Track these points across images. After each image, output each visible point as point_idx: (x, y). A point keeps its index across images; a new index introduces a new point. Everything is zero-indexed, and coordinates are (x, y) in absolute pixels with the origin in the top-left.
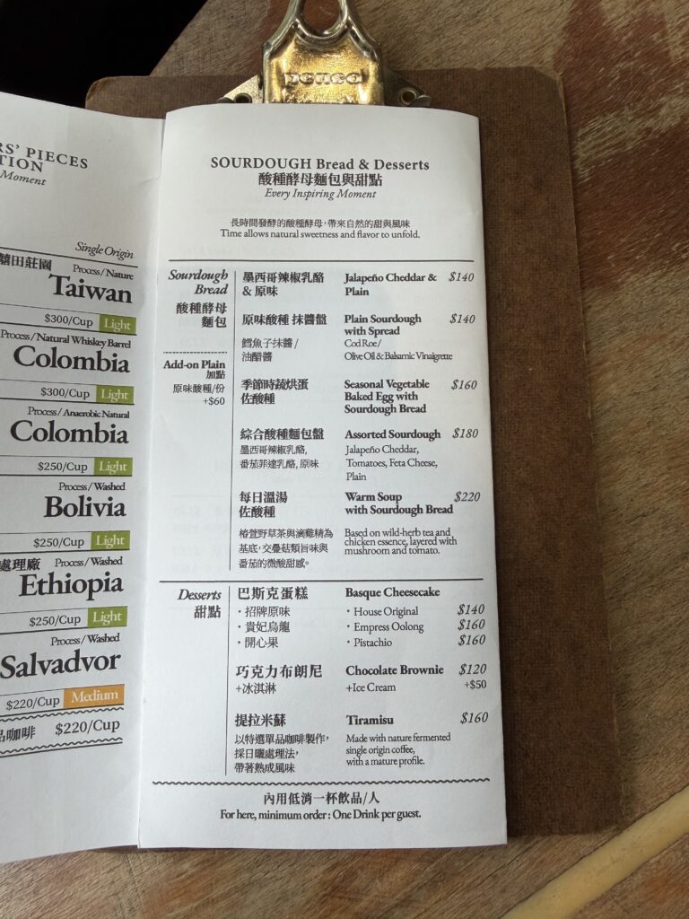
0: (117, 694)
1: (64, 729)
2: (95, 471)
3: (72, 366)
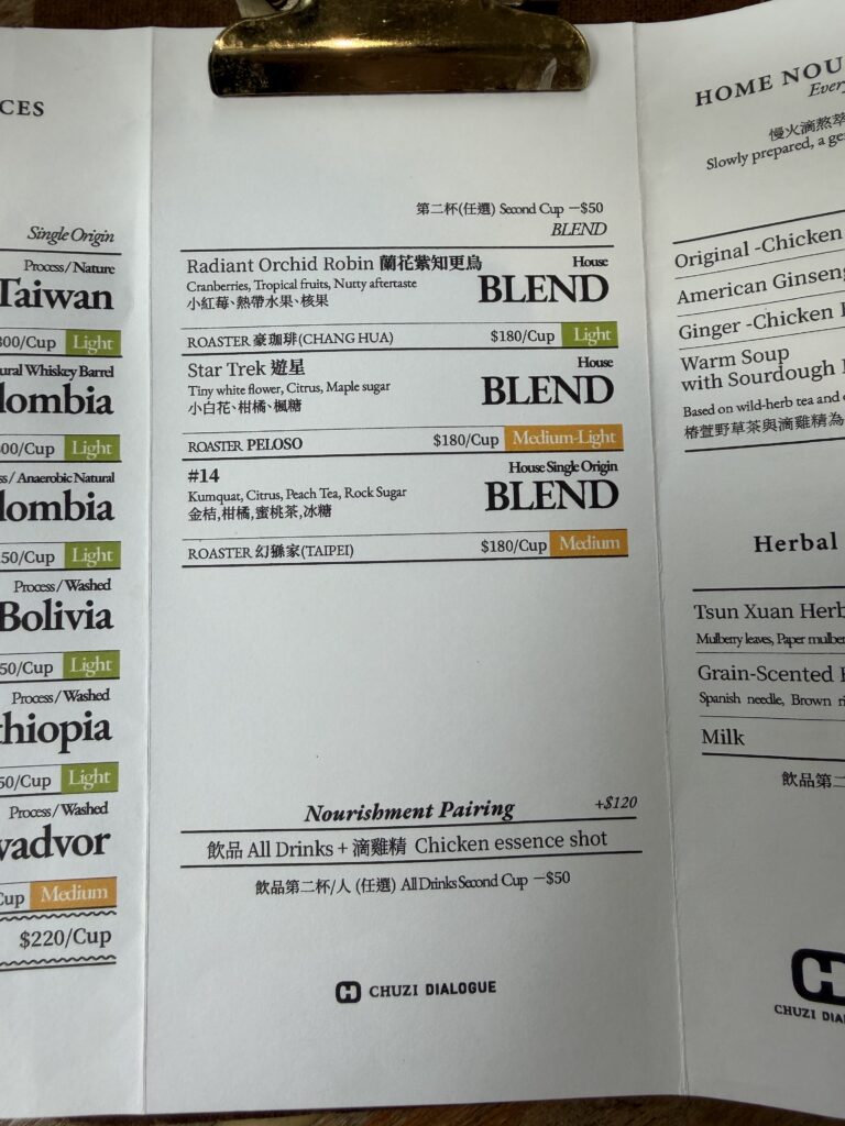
0: (106, 891)
1: (32, 939)
2: (66, 562)
3: (28, 408)
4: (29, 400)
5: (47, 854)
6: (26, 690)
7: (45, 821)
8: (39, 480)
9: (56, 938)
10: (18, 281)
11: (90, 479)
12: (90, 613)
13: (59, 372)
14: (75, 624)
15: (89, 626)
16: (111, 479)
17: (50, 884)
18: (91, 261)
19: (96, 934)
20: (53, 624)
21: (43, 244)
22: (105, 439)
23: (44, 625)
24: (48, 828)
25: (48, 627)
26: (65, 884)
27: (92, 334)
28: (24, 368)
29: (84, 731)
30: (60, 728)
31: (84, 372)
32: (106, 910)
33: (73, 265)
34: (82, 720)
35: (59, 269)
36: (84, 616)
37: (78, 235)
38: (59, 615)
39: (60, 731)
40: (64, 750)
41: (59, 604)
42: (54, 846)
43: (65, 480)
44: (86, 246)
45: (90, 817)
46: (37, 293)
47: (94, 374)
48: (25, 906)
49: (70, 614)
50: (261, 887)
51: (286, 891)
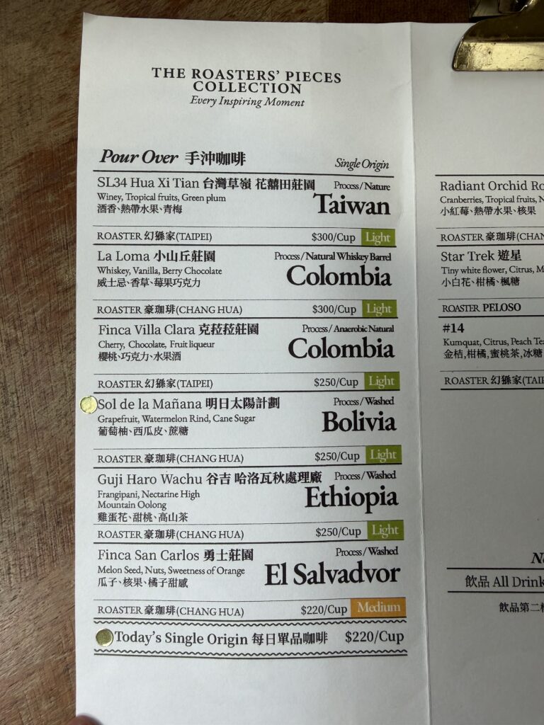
0: (399, 607)
1: (353, 637)
2: (366, 385)
3: (339, 282)
4: (340, 276)
5: (361, 580)
6: (344, 471)
7: (359, 558)
8: (347, 330)
9: (368, 637)
10: (331, 195)
11: (379, 330)
12: (381, 420)
13: (357, 257)
14: (372, 427)
15: (381, 428)
16: (392, 330)
17: (363, 600)
18: (376, 182)
19: (394, 635)
20: (359, 428)
21: (344, 170)
22: (387, 302)
23: (353, 428)
24: (360, 563)
25: (356, 429)
26: (373, 601)
27: (377, 231)
28: (336, 255)
29: (381, 498)
30: (365, 497)
31: (373, 257)
32: (400, 619)
33: (364, 185)
34: (379, 491)
35: (356, 187)
36: (378, 422)
37: (366, 164)
38: (362, 420)
39: (365, 498)
40: (368, 512)
41: (362, 414)
42: (364, 576)
43: (363, 330)
44: (371, 171)
45: (387, 557)
46: (343, 204)
47: (379, 258)
48: (348, 614)
49: (369, 420)
50: (503, 607)
51: (520, 610)
